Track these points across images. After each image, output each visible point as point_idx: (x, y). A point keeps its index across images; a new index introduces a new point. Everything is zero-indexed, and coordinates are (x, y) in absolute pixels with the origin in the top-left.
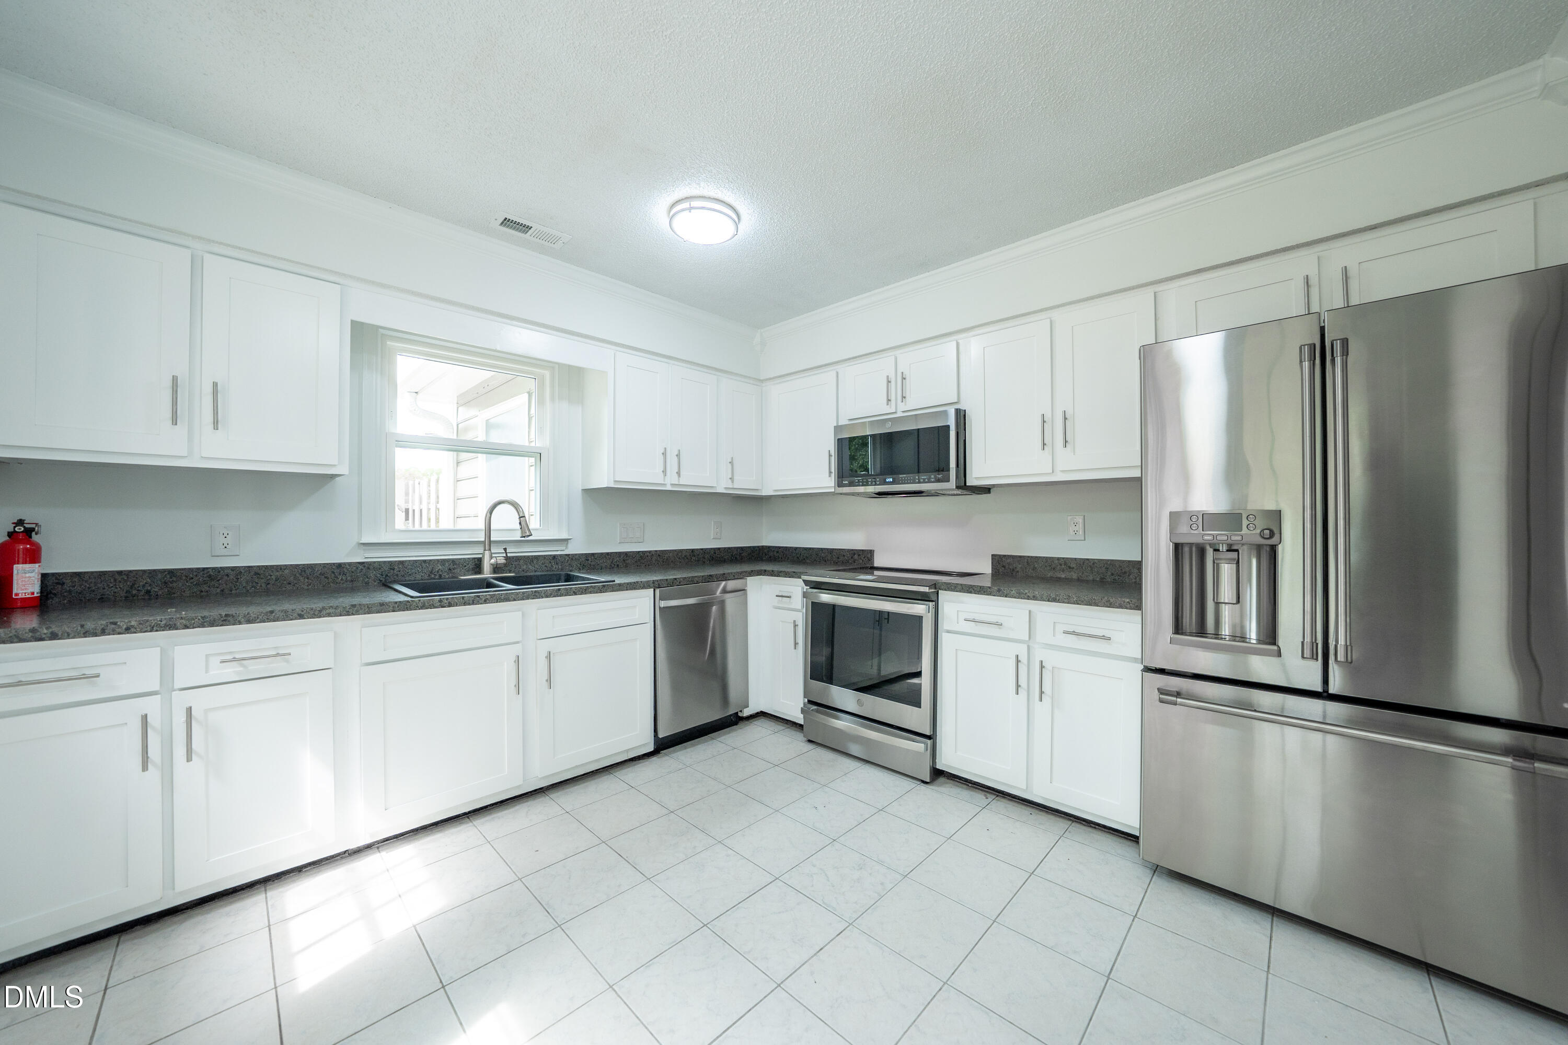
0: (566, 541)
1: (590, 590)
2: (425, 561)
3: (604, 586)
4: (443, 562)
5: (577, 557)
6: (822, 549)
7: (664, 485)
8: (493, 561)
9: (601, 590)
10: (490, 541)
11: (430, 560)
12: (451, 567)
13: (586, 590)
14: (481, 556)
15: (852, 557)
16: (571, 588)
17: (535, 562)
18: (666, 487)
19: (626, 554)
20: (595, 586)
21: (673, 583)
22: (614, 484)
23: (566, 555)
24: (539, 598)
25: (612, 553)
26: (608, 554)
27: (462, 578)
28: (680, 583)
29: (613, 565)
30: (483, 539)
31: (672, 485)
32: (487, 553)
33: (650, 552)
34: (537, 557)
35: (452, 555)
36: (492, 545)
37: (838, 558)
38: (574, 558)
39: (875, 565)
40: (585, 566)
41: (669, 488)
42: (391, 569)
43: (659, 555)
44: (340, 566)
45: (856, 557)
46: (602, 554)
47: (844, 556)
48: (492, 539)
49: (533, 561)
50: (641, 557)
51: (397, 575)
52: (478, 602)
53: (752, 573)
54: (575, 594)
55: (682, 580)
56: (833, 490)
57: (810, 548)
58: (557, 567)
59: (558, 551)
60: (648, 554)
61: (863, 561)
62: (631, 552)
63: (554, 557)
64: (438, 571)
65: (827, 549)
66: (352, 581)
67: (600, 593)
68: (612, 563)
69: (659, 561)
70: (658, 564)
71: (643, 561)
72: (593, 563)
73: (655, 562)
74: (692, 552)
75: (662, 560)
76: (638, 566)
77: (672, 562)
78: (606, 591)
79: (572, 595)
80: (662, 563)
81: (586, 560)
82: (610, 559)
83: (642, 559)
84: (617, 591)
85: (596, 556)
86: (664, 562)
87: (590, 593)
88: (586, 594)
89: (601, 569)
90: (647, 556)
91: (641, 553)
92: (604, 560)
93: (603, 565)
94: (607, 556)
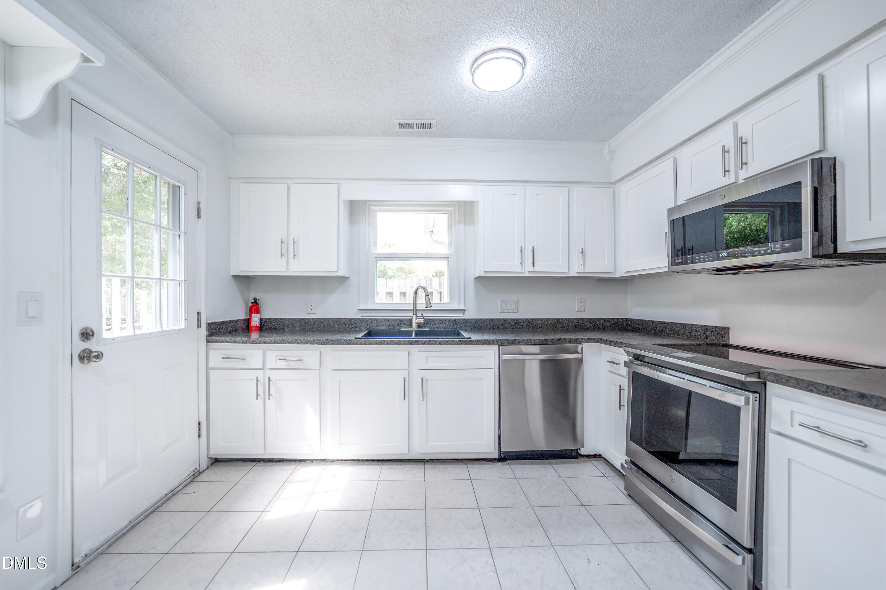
0: (464, 311)
2: (386, 319)
4: (395, 320)
5: (470, 321)
6: (676, 324)
8: (417, 321)
9: (458, 343)
10: (416, 310)
11: (389, 319)
12: (399, 323)
13: (447, 342)
14: (411, 318)
15: (704, 333)
16: (438, 340)
17: (444, 323)
18: (524, 274)
19: (504, 320)
20: (454, 340)
21: (513, 342)
22: (484, 274)
23: (463, 319)
24: (418, 345)
25: (493, 319)
26: (491, 319)
27: (402, 329)
28: (519, 343)
29: (494, 327)
30: (413, 309)
31: (528, 272)
32: (415, 316)
33: (522, 319)
34: (445, 320)
35: (400, 316)
36: (417, 312)
37: (691, 333)
38: (468, 322)
39: (731, 342)
40: (475, 327)
41: (527, 274)
43: (529, 322)
44: (350, 320)
45: (708, 333)
46: (486, 319)
47: (696, 331)
48: (417, 308)
49: (442, 322)
50: (515, 322)
51: (374, 326)
52: (384, 344)
53: (588, 340)
54: (440, 344)
55: (521, 341)
56: (667, 270)
57: (665, 323)
58: (457, 326)
59: (458, 316)
60: (521, 321)
61: (716, 337)
62: (508, 319)
63: (455, 320)
64: (393, 325)
65: (681, 324)
66: (355, 328)
67: (457, 345)
68: (494, 325)
69: (529, 326)
70: (528, 328)
71: (516, 325)
72: (480, 325)
73: (526, 326)
74: (557, 321)
75: (531, 325)
76: (512, 329)
77: (540, 327)
78: (461, 344)
79: (438, 345)
80: (532, 327)
81: (476, 323)
82: (492, 323)
83: (516, 324)
84: (470, 345)
85: (482, 321)
86: (533, 327)
87: (450, 344)
88: (447, 345)
89: (486, 329)
90: (520, 322)
91: (515, 320)
92: (488, 323)
93: (488, 327)
94: (490, 321)
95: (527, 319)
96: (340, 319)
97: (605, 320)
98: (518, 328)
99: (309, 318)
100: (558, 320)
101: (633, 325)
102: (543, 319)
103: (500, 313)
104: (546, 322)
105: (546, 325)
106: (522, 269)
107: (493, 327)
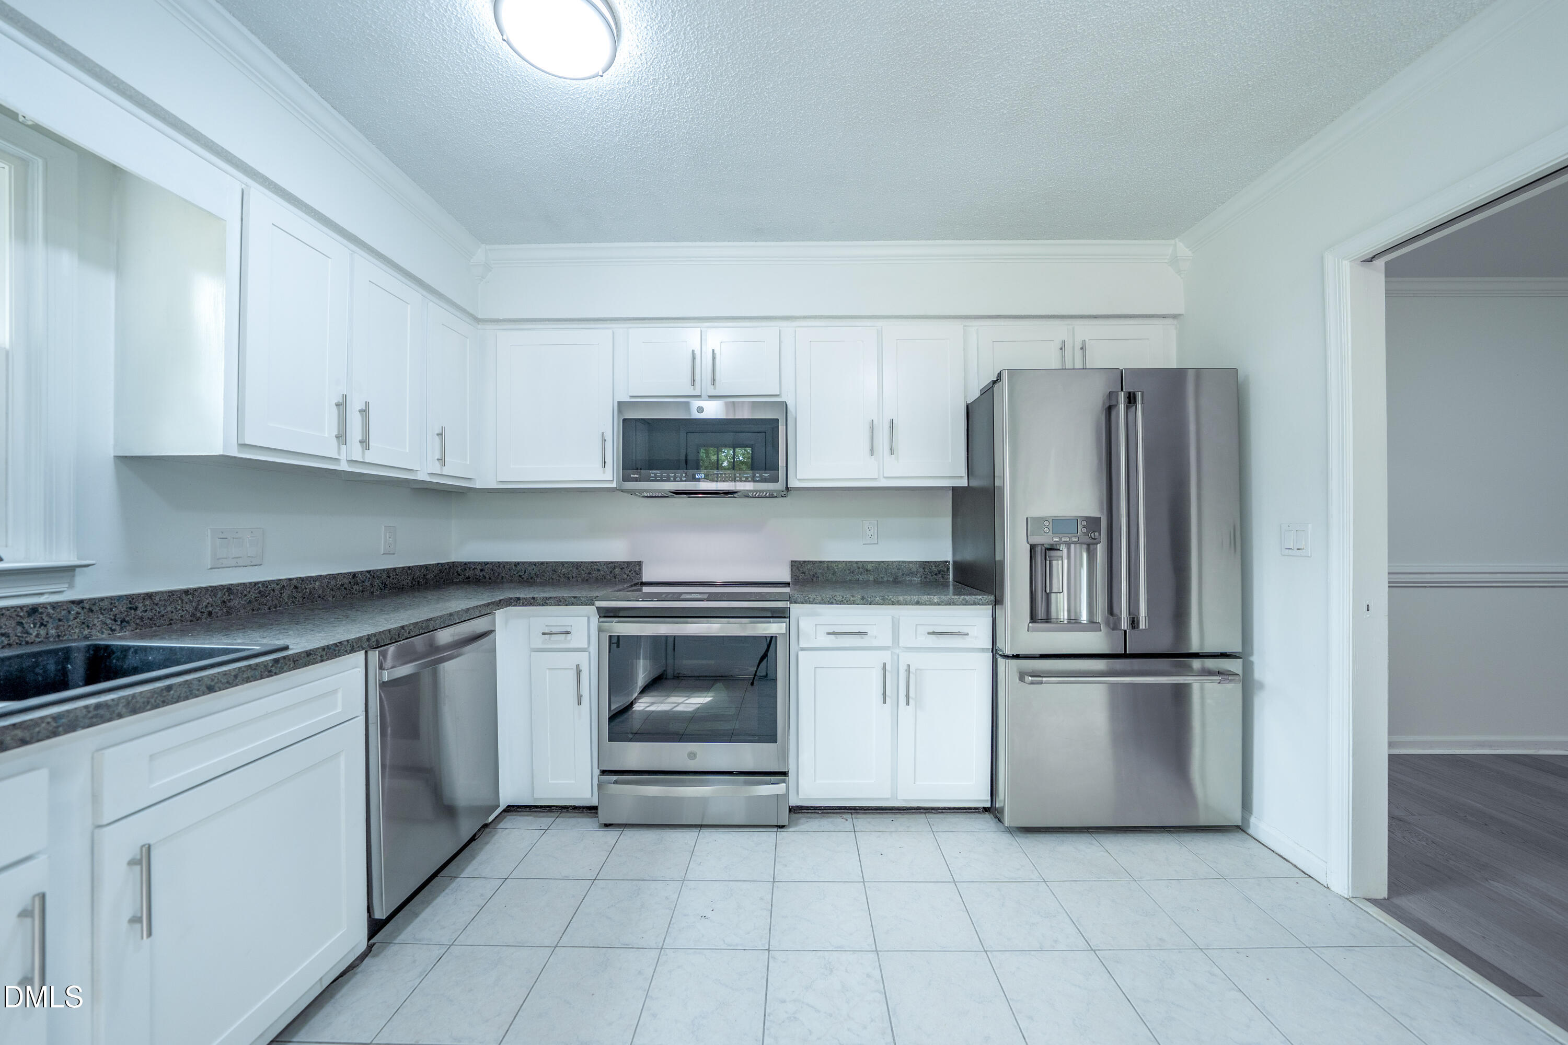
0: (68, 571)
1: (245, 676)
3: (276, 661)
5: (105, 604)
6: (563, 563)
7: (336, 460)
9: (270, 671)
13: (236, 676)
15: (611, 572)
16: (199, 680)
18: (340, 465)
19: (229, 589)
20: (257, 665)
21: (399, 635)
22: (236, 453)
25: (195, 590)
26: (186, 592)
28: (409, 633)
29: (199, 615)
31: (351, 462)
33: (278, 582)
37: (590, 573)
38: (95, 608)
39: (644, 580)
40: (128, 622)
41: (344, 467)
43: (296, 587)
45: (617, 571)
46: (171, 593)
47: (599, 570)
50: (260, 592)
53: (500, 604)
54: (211, 689)
55: (412, 627)
56: (614, 485)
57: (542, 563)
58: (44, 632)
61: (628, 575)
62: (239, 585)
65: (572, 563)
67: (268, 677)
68: (196, 609)
69: (296, 598)
70: (293, 602)
71: (263, 600)
72: (149, 614)
73: (288, 599)
74: (353, 578)
75: (300, 595)
76: (253, 610)
77: (319, 597)
78: (282, 671)
79: (204, 694)
80: (300, 600)
81: (131, 608)
82: (191, 602)
83: (262, 596)
84: (305, 665)
85: (157, 598)
86: (304, 598)
87: (248, 680)
88: (237, 685)
89: (171, 624)
90: (273, 590)
91: (260, 585)
92: (178, 605)
93: (176, 617)
94: (184, 597)
95: (290, 580)
97: (426, 567)
98: (266, 607)
100: (354, 575)
101: (468, 573)
102: (325, 576)
103: (211, 569)
104: (333, 583)
105: (332, 590)
106: (339, 453)
107: (193, 615)
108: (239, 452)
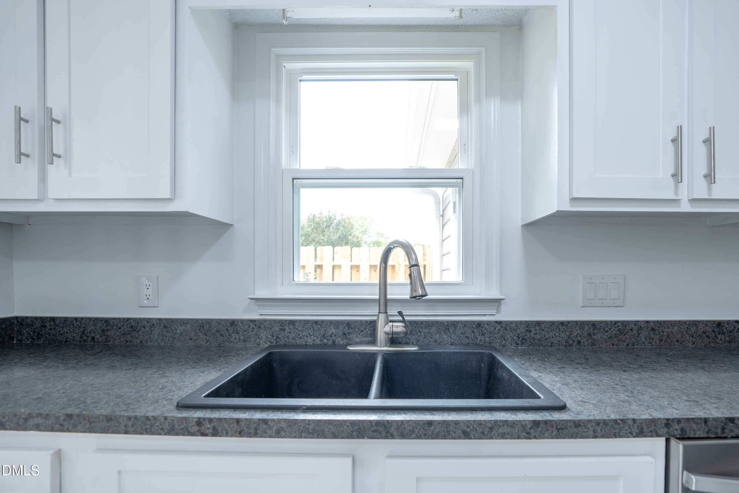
0: (497, 302)
2: (316, 322)
4: (336, 324)
5: (513, 326)
7: (676, 201)
8: (387, 329)
10: (386, 301)
11: (323, 321)
12: (346, 330)
14: (375, 318)
17: (451, 330)
18: (679, 207)
19: (594, 325)
23: (497, 322)
25: (569, 322)
26: (562, 323)
27: (351, 348)
29: (571, 342)
30: (377, 297)
31: (693, 201)
32: (382, 317)
33: (636, 323)
34: (454, 324)
35: (349, 315)
36: (388, 304)
38: (508, 328)
40: (526, 340)
42: (281, 329)
43: (653, 329)
44: (233, 323)
46: (552, 322)
48: (389, 297)
49: (448, 329)
50: (619, 330)
51: (288, 337)
58: (483, 339)
59: (486, 315)
62: (601, 322)
63: (479, 324)
64: (331, 336)
66: (245, 341)
68: (569, 337)
69: (653, 339)
70: (650, 343)
71: (623, 337)
72: (538, 337)
73: (645, 339)
74: (718, 327)
75: (658, 337)
76: (613, 345)
77: (678, 341)
80: (658, 342)
81: (527, 330)
82: (566, 331)
83: (621, 333)
85: (543, 326)
86: (662, 340)
89: (552, 346)
90: (632, 330)
91: (619, 324)
92: (557, 332)
93: (555, 341)
94: (561, 327)
95: (648, 322)
96: (209, 322)
98: (625, 344)
99: (139, 319)
100: (719, 324)
102: (684, 322)
103: (582, 307)
104: (693, 329)
105: (692, 337)
106: (676, 193)
107: (567, 341)
108: (571, 206)
